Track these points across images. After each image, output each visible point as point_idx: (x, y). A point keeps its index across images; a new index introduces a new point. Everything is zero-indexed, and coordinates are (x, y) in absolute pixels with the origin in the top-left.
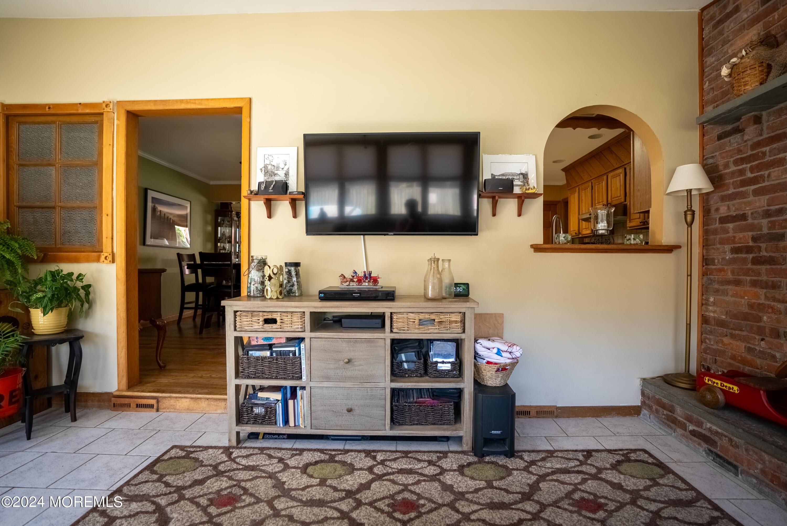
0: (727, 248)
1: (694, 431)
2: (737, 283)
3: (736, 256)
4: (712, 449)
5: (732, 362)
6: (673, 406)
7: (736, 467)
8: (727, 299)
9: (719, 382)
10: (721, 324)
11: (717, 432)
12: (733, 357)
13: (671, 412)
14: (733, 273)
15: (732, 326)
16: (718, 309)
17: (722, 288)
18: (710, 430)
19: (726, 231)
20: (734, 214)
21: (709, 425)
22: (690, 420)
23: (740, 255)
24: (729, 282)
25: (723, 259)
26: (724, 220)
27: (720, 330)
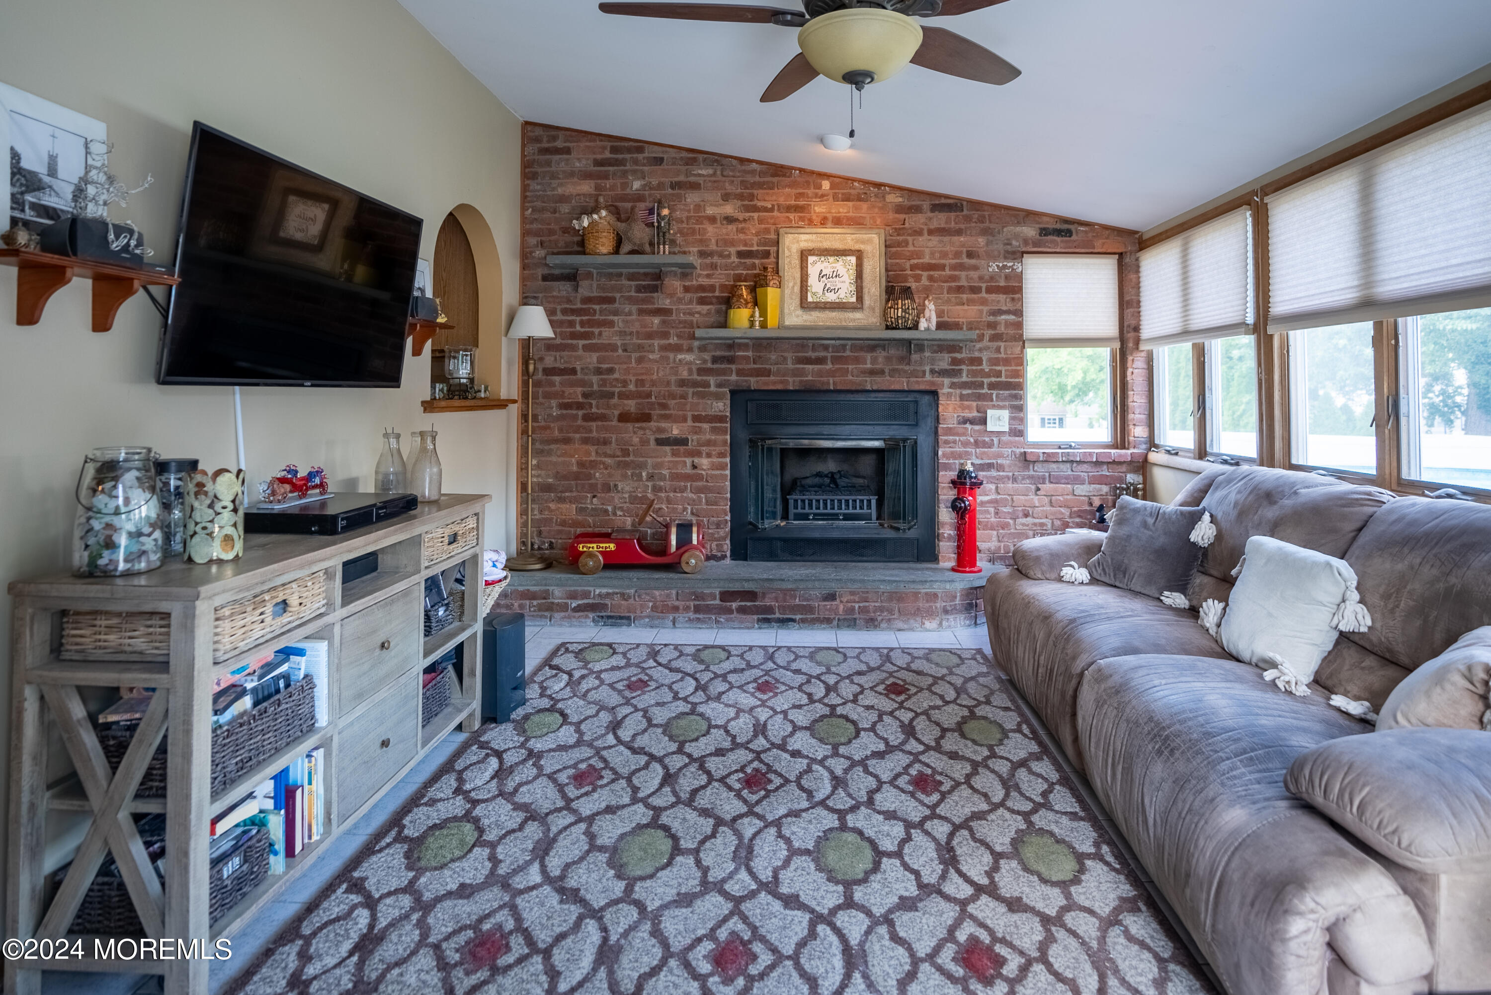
0: (554, 403)
1: (579, 605)
2: (567, 441)
3: (564, 412)
4: (604, 614)
5: (560, 528)
6: (547, 591)
7: (629, 618)
8: (554, 459)
9: (595, 545)
10: (546, 488)
11: (608, 594)
12: (563, 523)
13: (545, 598)
14: (561, 430)
15: (560, 489)
16: (543, 473)
17: (546, 447)
18: (600, 595)
19: (553, 384)
20: (562, 367)
21: (597, 592)
22: (573, 596)
23: (569, 411)
24: (556, 441)
25: (550, 415)
26: (548, 372)
27: (546, 495)
